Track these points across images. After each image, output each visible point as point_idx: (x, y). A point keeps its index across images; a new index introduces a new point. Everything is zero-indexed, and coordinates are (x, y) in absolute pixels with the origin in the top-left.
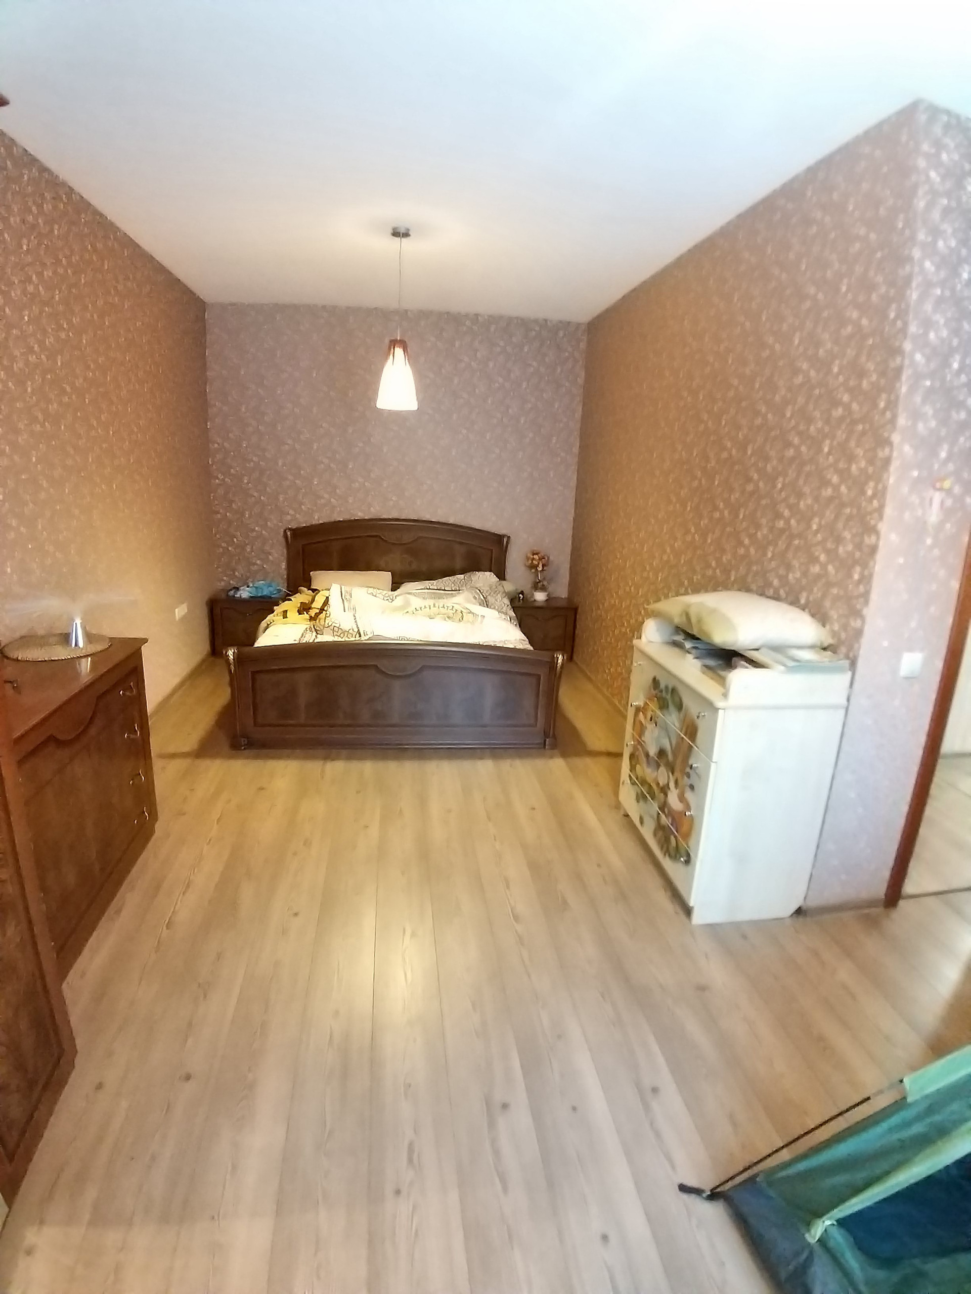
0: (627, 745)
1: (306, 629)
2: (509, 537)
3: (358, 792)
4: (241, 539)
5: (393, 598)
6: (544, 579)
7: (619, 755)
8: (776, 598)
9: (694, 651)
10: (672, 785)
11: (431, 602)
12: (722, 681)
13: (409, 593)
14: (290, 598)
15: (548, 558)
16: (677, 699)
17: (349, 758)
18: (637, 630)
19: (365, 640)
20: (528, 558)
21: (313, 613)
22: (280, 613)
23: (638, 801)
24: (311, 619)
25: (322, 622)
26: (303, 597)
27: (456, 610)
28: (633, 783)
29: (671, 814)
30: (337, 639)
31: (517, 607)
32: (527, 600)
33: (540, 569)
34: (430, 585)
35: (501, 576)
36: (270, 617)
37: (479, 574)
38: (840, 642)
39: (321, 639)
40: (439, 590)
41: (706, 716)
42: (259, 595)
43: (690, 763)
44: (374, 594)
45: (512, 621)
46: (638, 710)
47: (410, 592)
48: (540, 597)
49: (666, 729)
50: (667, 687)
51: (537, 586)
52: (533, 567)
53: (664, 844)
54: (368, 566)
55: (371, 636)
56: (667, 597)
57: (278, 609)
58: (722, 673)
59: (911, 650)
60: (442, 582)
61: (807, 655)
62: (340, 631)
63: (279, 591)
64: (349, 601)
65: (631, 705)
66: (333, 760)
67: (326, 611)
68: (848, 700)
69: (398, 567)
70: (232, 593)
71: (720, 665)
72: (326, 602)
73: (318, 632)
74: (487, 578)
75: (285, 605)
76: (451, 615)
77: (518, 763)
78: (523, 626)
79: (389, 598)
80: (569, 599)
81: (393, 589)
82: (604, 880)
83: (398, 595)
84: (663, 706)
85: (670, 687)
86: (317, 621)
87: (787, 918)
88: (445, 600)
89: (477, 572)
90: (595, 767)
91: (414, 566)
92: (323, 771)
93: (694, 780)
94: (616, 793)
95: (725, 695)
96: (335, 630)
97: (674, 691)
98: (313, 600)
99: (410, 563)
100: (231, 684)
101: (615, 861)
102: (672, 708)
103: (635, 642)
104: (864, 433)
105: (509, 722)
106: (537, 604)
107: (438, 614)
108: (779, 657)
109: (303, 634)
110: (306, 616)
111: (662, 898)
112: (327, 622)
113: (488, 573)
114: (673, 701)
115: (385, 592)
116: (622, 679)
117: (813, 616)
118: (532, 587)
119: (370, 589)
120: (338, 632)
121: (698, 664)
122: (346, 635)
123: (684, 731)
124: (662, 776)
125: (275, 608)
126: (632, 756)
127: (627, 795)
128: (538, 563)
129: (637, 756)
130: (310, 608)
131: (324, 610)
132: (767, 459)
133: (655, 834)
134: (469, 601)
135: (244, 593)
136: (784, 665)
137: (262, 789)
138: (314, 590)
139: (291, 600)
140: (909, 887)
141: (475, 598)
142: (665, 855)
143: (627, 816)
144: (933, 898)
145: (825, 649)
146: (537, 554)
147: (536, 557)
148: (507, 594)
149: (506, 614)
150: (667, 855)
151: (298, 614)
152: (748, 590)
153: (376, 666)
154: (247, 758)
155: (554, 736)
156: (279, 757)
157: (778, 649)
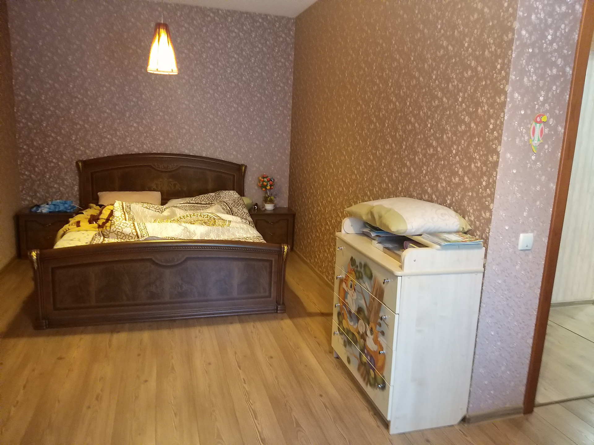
0: (336, 306)
1: (95, 235)
2: (246, 167)
3: (139, 355)
4: (41, 168)
5: (163, 210)
6: (272, 195)
7: (331, 314)
8: (431, 201)
9: (377, 238)
10: (368, 333)
11: (191, 212)
12: (399, 258)
13: (176, 207)
14: (82, 212)
15: (274, 180)
16: (368, 272)
17: (131, 330)
18: (338, 226)
19: (143, 240)
20: (260, 181)
21: (100, 222)
22: (75, 223)
23: (345, 346)
24: (99, 227)
25: (108, 228)
26: (93, 211)
27: (210, 218)
28: (341, 334)
29: (369, 354)
30: (119, 241)
31: (252, 215)
32: (260, 209)
33: (268, 187)
34: (190, 200)
35: (241, 193)
36: (66, 226)
37: (226, 192)
38: (476, 228)
39: (107, 241)
40: (196, 204)
41: (389, 282)
42: (57, 210)
43: (380, 315)
44: (148, 207)
45: (251, 224)
46: (341, 281)
47: (176, 205)
48: (269, 207)
49: (362, 293)
50: (360, 264)
51: (267, 200)
52: (263, 186)
53: (366, 376)
54: (142, 188)
55: (147, 237)
56: (356, 203)
57: (72, 221)
58: (397, 252)
59: (525, 231)
60: (199, 198)
61: (454, 238)
62: (123, 235)
63: (73, 207)
64: (129, 213)
65: (337, 278)
66: (118, 332)
67: (111, 221)
68: (484, 267)
69: (165, 188)
70: (34, 209)
71: (396, 247)
72: (111, 214)
73: (105, 236)
74: (231, 195)
75: (78, 218)
76: (206, 221)
77: (258, 325)
78: (258, 226)
79: (159, 210)
80: (289, 208)
81: (163, 203)
82: (326, 407)
83: (167, 208)
84: (359, 277)
85: (363, 264)
86: (104, 228)
87: (455, 425)
88: (202, 211)
89: (224, 191)
90: (314, 324)
91: (178, 187)
92: (110, 341)
93: (384, 328)
94: (329, 341)
95: (401, 267)
96: (118, 234)
97: (366, 266)
98: (101, 213)
99: (175, 185)
100: (35, 279)
101: (332, 391)
102: (365, 278)
103: (337, 234)
104: (486, 86)
105: (250, 295)
106: (266, 212)
107: (197, 221)
108: (435, 239)
109: (93, 238)
110: (95, 225)
111: (367, 416)
112: (112, 228)
113: (232, 192)
114: (365, 273)
115: (157, 206)
116: (329, 261)
117: (456, 211)
118: (263, 200)
119: (145, 204)
120: (121, 236)
121: (381, 246)
122: (127, 238)
123: (374, 294)
124: (361, 326)
125: (70, 219)
126: (339, 314)
127: (337, 342)
128: (267, 185)
129: (343, 314)
130: (98, 219)
131: (109, 220)
132: (420, 108)
133: (359, 369)
134: (219, 211)
135: (45, 209)
136: (440, 245)
137: (60, 358)
138: (101, 206)
139: (83, 213)
140: (540, 399)
141: (224, 209)
142: (367, 384)
143: (338, 358)
144: (557, 405)
145: (465, 233)
146: (266, 177)
147: (265, 180)
148: (246, 206)
149: (246, 219)
150: (368, 385)
151: (88, 223)
152: (411, 196)
153: (151, 260)
154: (48, 335)
155: (283, 304)
156: (75, 333)
157: (434, 234)
